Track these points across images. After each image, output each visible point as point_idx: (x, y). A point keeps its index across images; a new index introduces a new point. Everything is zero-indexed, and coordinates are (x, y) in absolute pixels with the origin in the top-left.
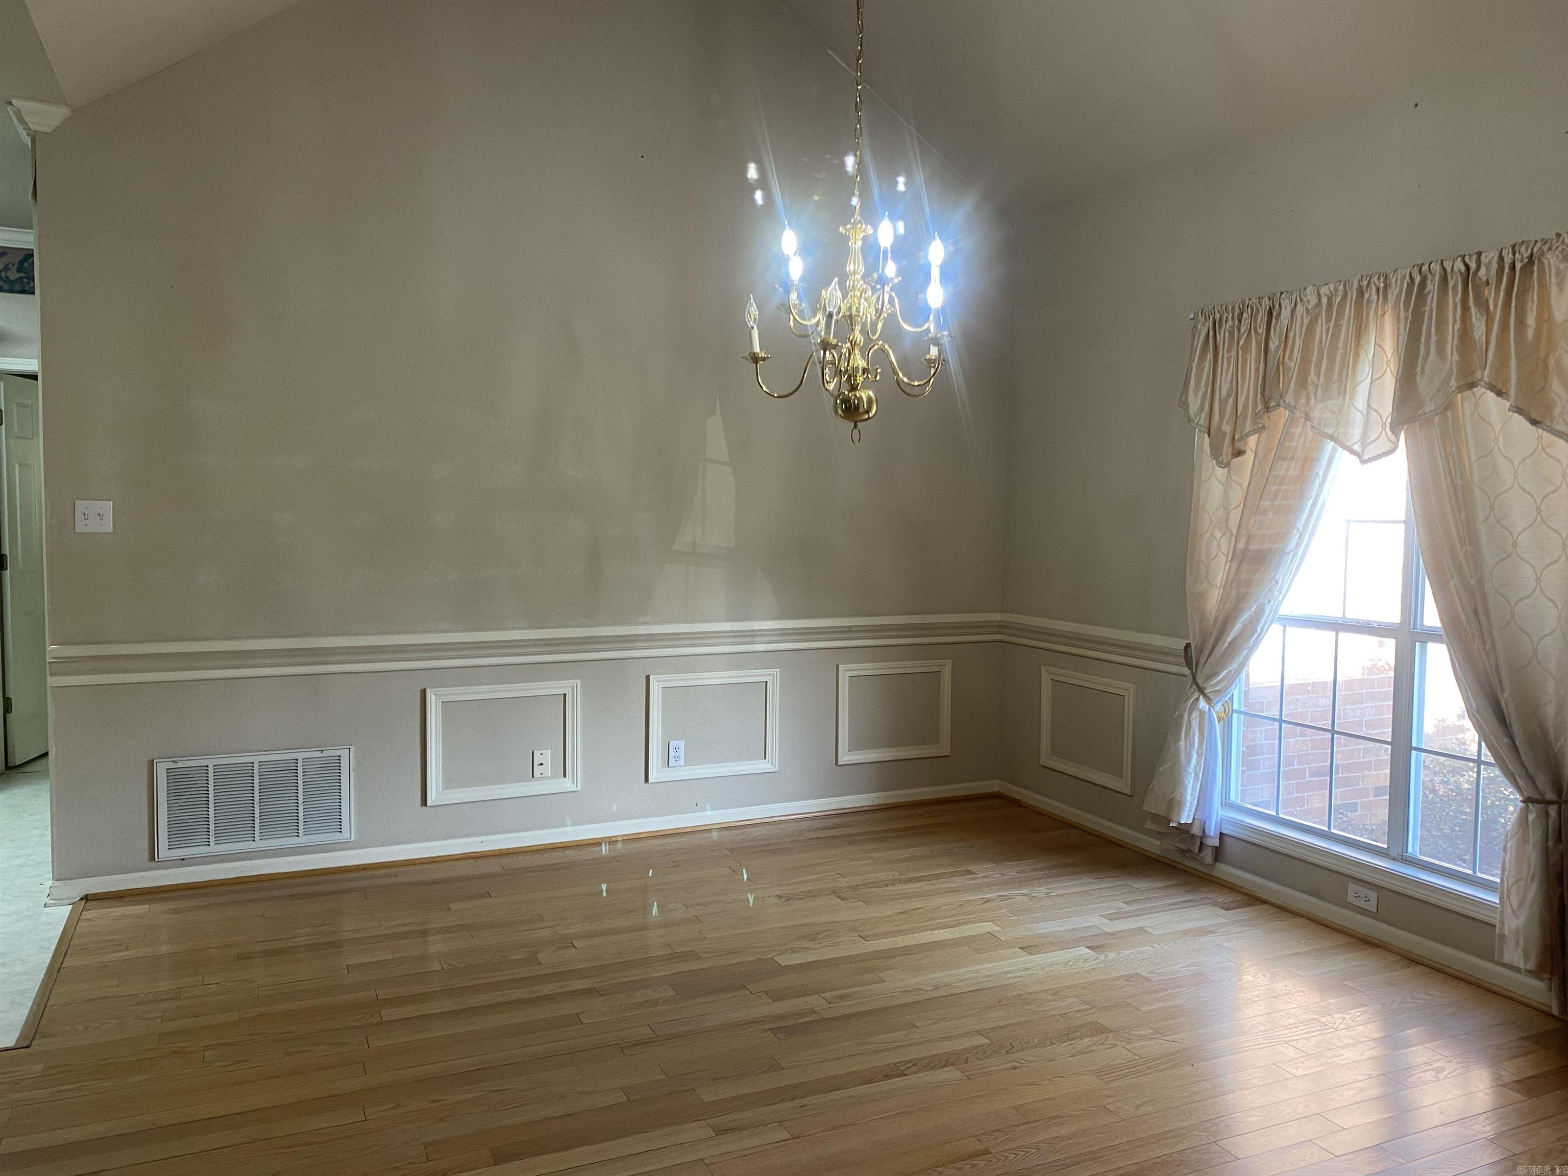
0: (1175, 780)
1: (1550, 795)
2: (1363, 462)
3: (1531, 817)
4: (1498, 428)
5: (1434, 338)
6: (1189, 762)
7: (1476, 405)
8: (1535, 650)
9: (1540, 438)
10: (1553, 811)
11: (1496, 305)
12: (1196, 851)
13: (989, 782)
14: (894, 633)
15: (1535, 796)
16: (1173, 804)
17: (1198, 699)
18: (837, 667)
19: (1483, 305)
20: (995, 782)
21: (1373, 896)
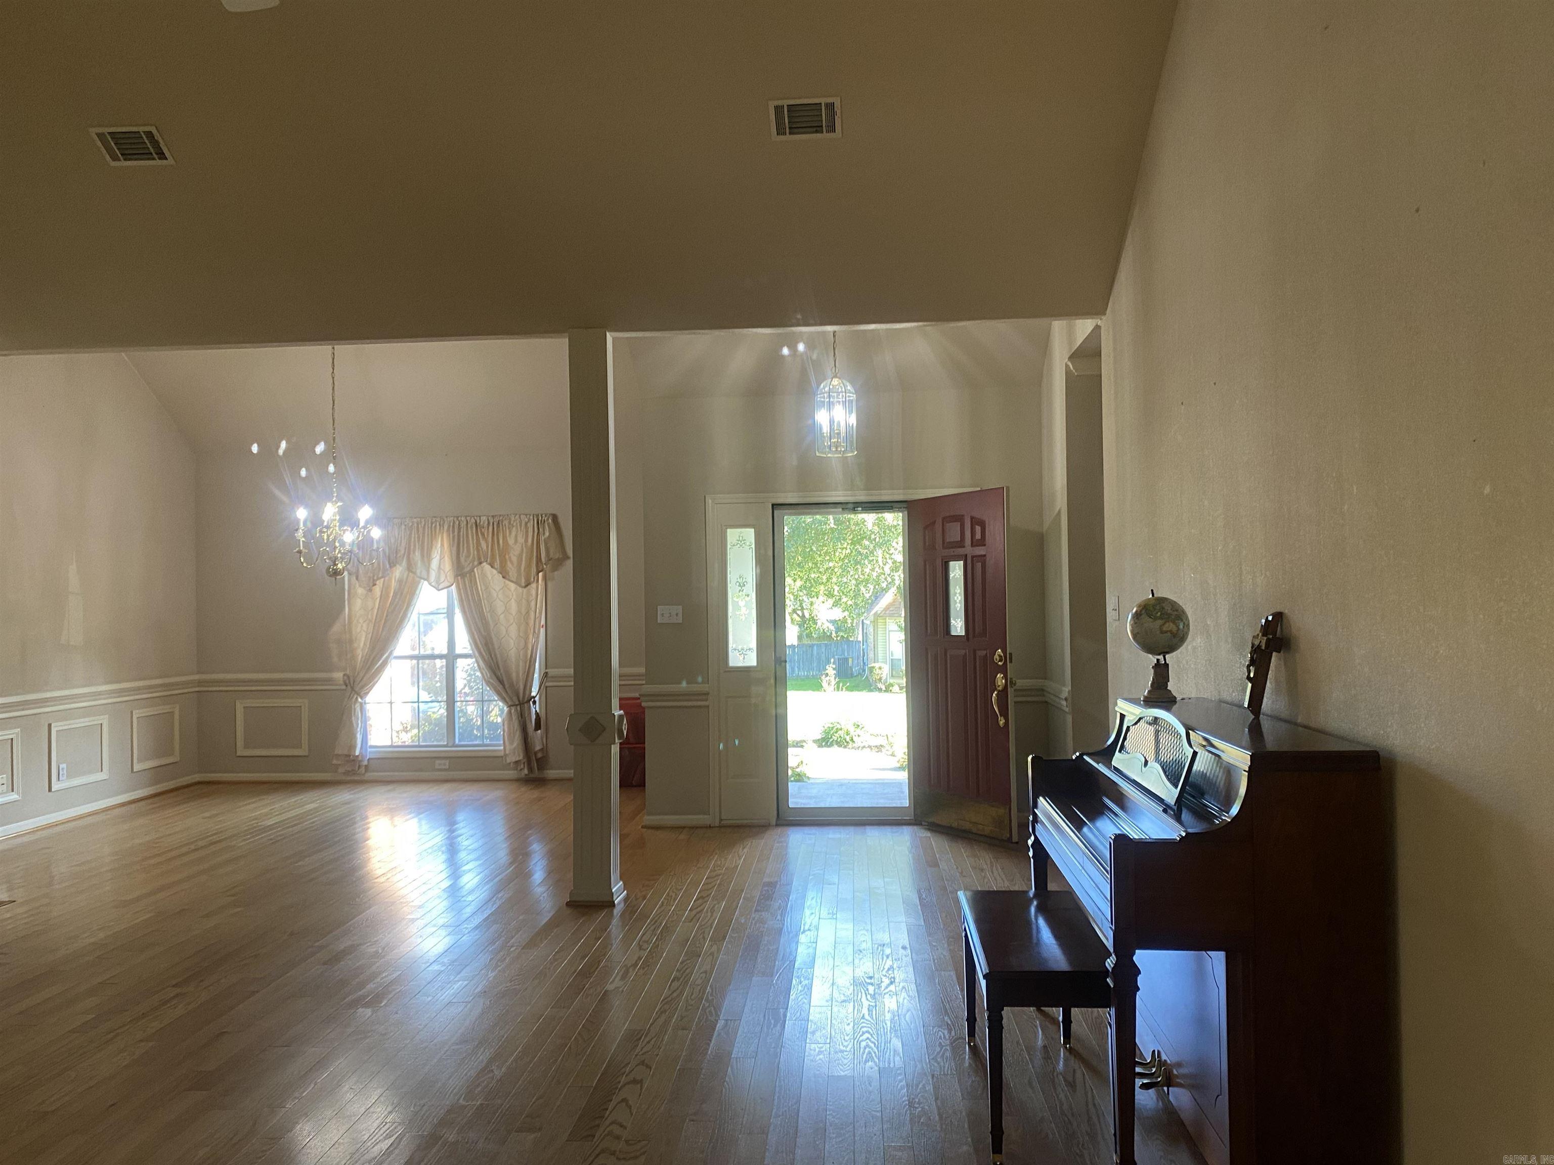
0: (353, 736)
1: (517, 703)
2: (439, 590)
3: (513, 711)
4: (490, 578)
5: (465, 545)
6: (358, 726)
7: (482, 570)
8: (508, 656)
9: (504, 582)
10: (519, 708)
11: (488, 535)
12: (357, 769)
13: (192, 776)
14: (156, 690)
15: (512, 703)
16: (352, 747)
17: (357, 698)
18: (132, 713)
19: (483, 534)
20: (196, 775)
21: (447, 762)
